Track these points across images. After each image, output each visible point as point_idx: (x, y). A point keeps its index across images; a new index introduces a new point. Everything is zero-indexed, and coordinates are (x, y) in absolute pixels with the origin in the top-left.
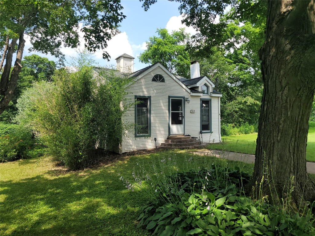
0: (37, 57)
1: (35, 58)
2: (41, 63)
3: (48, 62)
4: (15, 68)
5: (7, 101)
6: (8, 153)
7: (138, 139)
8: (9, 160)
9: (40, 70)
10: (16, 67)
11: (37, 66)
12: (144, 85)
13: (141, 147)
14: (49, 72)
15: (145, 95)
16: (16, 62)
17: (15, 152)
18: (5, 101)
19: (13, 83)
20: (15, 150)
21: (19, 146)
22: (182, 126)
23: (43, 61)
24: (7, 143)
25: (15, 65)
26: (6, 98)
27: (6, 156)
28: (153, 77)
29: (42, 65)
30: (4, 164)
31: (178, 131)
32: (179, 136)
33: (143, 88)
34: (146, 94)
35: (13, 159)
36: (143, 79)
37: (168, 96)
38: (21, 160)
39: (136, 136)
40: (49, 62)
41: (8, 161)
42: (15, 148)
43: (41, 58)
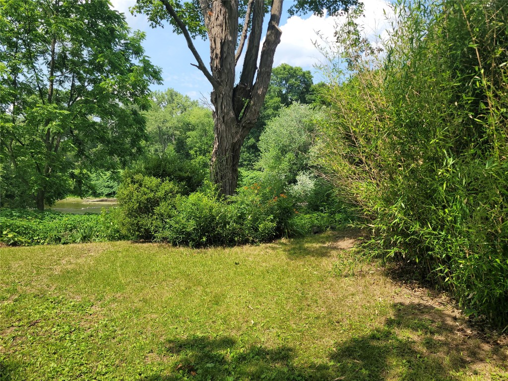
0: (287, 67)
1: (285, 69)
2: (292, 76)
3: (302, 73)
4: (270, 35)
5: (255, 110)
6: (260, 224)
8: (263, 240)
9: (291, 89)
10: (272, 33)
11: (287, 82)
14: (304, 89)
16: (270, 23)
17: (272, 221)
18: (251, 111)
19: (266, 69)
20: (272, 217)
21: (280, 207)
23: (295, 72)
24: (258, 199)
25: (268, 30)
26: (254, 105)
27: (256, 230)
29: (293, 81)
30: (253, 247)
35: (269, 238)
38: (283, 240)
40: (304, 73)
41: (260, 242)
42: (271, 211)
43: (292, 69)
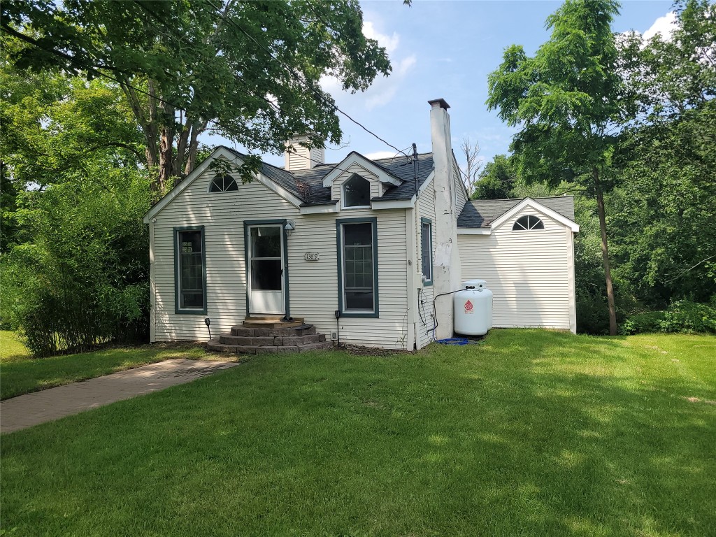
7: (182, 318)
12: (189, 203)
13: (186, 335)
15: (193, 225)
22: (280, 294)
28: (208, 183)
31: (267, 306)
32: (272, 319)
33: (189, 210)
34: (195, 223)
36: (190, 191)
37: (243, 223)
39: (177, 312)
